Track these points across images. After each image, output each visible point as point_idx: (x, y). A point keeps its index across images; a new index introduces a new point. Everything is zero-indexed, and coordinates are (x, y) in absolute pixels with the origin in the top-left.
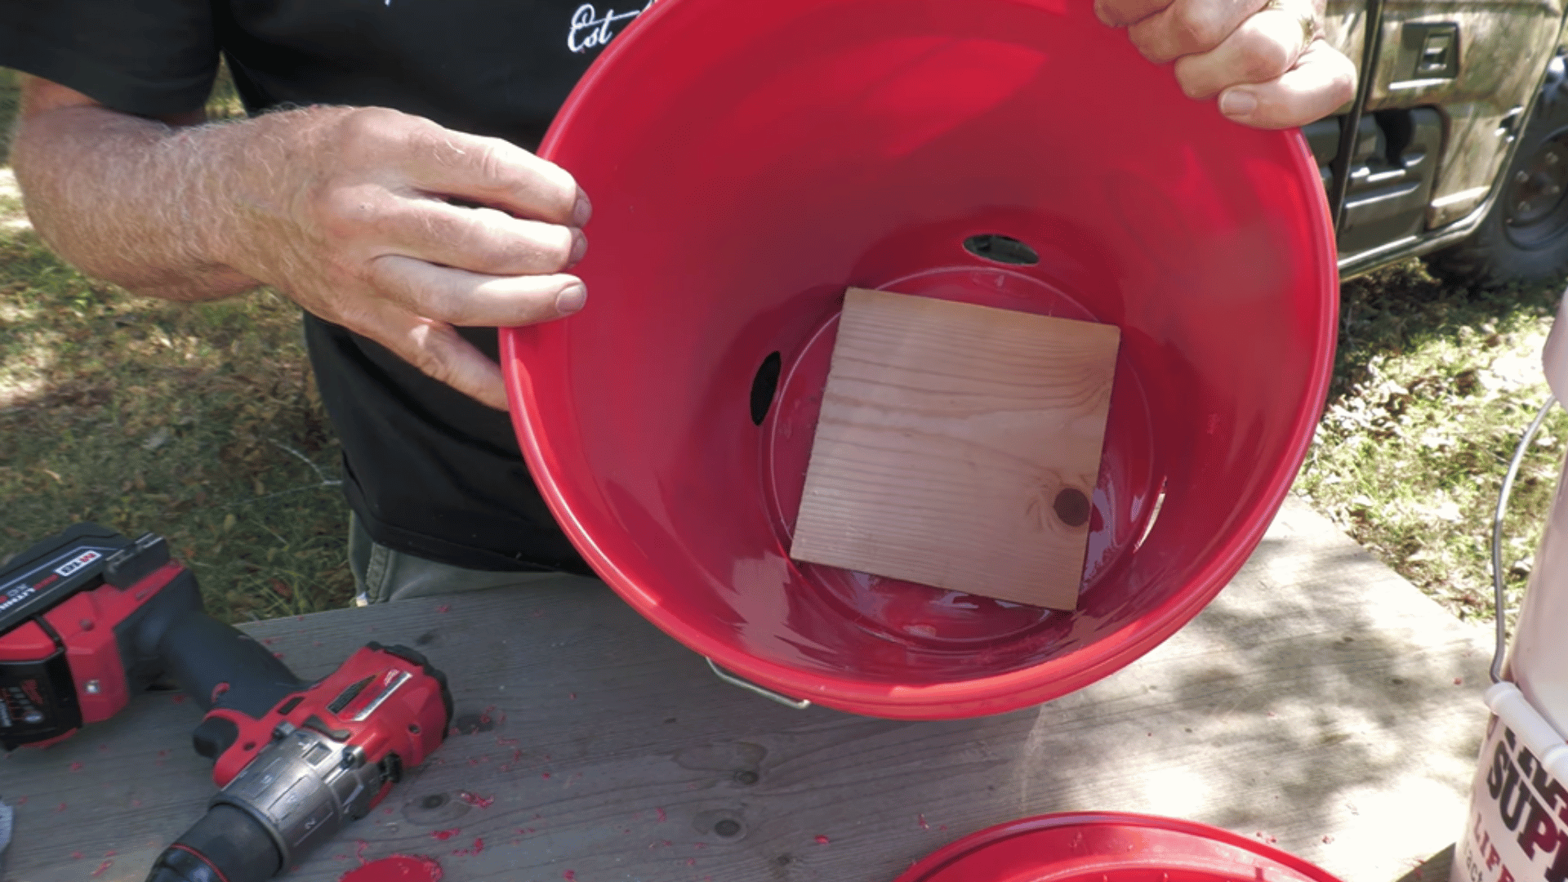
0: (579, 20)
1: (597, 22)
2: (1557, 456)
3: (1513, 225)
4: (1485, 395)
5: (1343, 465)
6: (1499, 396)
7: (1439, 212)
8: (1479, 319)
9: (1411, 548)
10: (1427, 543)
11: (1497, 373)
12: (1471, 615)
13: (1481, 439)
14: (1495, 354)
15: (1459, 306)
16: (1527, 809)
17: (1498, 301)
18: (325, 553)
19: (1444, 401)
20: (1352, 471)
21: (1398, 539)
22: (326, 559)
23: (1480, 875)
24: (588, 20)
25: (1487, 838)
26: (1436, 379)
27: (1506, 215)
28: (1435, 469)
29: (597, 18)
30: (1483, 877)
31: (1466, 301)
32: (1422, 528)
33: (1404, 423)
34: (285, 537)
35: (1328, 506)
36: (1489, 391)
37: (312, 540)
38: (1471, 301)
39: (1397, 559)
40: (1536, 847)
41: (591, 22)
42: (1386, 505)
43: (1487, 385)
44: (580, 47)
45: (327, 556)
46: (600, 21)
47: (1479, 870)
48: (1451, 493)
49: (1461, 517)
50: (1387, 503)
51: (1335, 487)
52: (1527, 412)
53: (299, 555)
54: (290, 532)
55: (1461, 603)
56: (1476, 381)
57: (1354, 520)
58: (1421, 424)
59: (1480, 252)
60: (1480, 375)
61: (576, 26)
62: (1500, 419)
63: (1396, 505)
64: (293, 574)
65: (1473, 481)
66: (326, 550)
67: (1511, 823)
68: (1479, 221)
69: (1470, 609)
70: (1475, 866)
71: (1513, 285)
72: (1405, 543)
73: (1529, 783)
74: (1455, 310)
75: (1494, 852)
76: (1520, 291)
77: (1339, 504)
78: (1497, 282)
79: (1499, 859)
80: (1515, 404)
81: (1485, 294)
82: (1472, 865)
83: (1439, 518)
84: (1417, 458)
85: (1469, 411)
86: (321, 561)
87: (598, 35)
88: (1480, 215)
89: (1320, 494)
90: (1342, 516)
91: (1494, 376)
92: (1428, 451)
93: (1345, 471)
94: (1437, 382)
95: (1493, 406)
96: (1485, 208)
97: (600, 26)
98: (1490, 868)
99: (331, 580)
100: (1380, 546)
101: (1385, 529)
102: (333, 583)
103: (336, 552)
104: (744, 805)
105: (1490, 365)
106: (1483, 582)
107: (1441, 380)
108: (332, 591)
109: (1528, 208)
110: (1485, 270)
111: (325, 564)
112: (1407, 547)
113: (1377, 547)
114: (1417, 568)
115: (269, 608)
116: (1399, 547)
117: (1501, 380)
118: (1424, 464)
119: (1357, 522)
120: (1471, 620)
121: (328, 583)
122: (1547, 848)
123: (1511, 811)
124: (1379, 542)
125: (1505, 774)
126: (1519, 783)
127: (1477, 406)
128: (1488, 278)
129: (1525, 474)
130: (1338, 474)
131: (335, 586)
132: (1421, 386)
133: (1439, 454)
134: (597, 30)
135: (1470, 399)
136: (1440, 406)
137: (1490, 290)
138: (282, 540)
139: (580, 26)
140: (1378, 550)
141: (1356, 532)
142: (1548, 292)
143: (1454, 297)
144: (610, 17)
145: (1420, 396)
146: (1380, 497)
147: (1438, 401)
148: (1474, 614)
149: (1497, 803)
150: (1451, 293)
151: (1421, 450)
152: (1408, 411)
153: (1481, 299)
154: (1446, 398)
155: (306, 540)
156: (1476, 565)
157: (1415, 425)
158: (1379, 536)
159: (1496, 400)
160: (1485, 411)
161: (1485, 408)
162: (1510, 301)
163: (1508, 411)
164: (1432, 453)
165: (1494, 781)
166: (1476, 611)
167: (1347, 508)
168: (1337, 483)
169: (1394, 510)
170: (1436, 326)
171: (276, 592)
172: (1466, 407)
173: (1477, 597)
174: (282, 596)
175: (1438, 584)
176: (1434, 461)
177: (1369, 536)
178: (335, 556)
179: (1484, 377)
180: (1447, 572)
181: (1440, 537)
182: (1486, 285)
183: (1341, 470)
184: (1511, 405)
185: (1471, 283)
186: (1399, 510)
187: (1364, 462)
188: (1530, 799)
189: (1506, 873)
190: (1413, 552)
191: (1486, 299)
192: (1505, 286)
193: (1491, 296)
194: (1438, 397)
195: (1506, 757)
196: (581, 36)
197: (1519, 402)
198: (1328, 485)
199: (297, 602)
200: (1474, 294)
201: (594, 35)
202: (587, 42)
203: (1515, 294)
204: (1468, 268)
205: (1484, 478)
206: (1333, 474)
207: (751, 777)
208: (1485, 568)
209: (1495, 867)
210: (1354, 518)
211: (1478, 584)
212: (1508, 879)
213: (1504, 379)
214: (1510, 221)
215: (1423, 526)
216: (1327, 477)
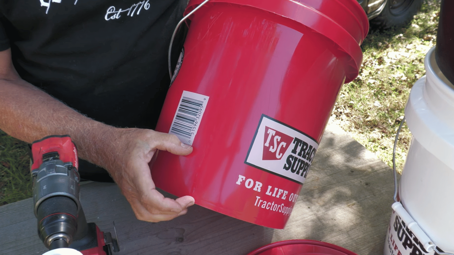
0: (110, 11)
1: (116, 12)
2: (407, 83)
3: (392, 8)
4: (386, 65)
5: (345, 91)
6: (390, 64)
7: (370, 8)
8: (383, 40)
9: (367, 116)
10: (371, 114)
11: (389, 57)
12: (384, 136)
13: (385, 79)
14: (388, 51)
15: (377, 35)
16: (404, 236)
17: (388, 33)
18: (19, 150)
19: (374, 67)
20: (348, 93)
21: (363, 114)
22: (20, 153)
23: (393, 251)
24: (112, 11)
25: (394, 242)
26: (371, 60)
27: (390, 5)
28: (372, 90)
29: (116, 11)
30: (393, 252)
31: (379, 34)
32: (369, 110)
33: (362, 75)
34: (4, 146)
35: (341, 105)
36: (387, 63)
37: (14, 146)
38: (380, 34)
39: (363, 120)
40: (407, 246)
41: (114, 12)
42: (358, 103)
43: (386, 61)
44: (109, 19)
45: (20, 152)
46: (117, 12)
47: (392, 250)
48: (377, 97)
49: (380, 105)
50: (359, 102)
51: (343, 98)
52: (398, 69)
53: (10, 152)
54: (6, 144)
55: (382, 133)
56: (383, 60)
57: (349, 109)
58: (368, 76)
59: (382, 18)
60: (384, 58)
61: (108, 13)
62: (391, 72)
63: (362, 103)
64: (10, 159)
65: (384, 93)
66: (20, 149)
67: (401, 239)
68: (382, 9)
69: (384, 134)
70: (391, 248)
71: (393, 28)
72: (365, 115)
73: (405, 229)
74: (376, 37)
75: (396, 246)
76: (395, 29)
77: (345, 104)
78: (388, 27)
79: (397, 248)
80: (395, 67)
81: (384, 31)
82: (390, 248)
83: (374, 105)
84: (367, 87)
85: (382, 70)
86: (18, 154)
87: (116, 16)
88: (382, 8)
89: (339, 101)
90: (346, 107)
91: (388, 58)
92: (370, 84)
93: (346, 93)
94: (372, 61)
95: (388, 68)
96: (384, 5)
97: (117, 13)
98: (395, 250)
99: (23, 160)
100: (358, 116)
101: (359, 111)
102: (24, 161)
103: (23, 150)
104: (180, 249)
105: (387, 54)
106: (388, 125)
107: (373, 61)
108: (24, 164)
109: (396, 3)
110: (384, 23)
111: (20, 154)
112: (365, 116)
113: (357, 117)
114: (369, 123)
115: (2, 172)
116: (363, 116)
117: (390, 59)
118: (369, 89)
119: (350, 109)
120: (385, 138)
121: (22, 161)
122: (410, 247)
123: (400, 236)
124: (357, 115)
125: (398, 225)
126: (402, 229)
127: (383, 68)
128: (385, 26)
129: (399, 90)
130: (344, 94)
131: (25, 162)
132: (367, 63)
133: (373, 85)
134: (115, 14)
135: (382, 66)
136: (373, 69)
137: (386, 30)
138: (3, 147)
139: (110, 13)
140: (357, 118)
141: (350, 113)
142: (403, 29)
143: (376, 33)
144: (120, 11)
145: (367, 66)
146: (357, 100)
147: (372, 67)
148: (386, 136)
149: (396, 233)
150: (374, 31)
151: (368, 84)
152: (363, 72)
153: (384, 33)
154: (374, 66)
155: (12, 146)
156: (386, 120)
157: (366, 76)
158: (357, 113)
159: (389, 66)
160: (386, 70)
161: (386, 69)
162: (392, 33)
163: (393, 69)
164: (371, 84)
165: (395, 226)
166: (386, 135)
167: (347, 105)
168: (344, 97)
169: (361, 104)
170: (371, 43)
171: (4, 166)
172: (381, 69)
173: (386, 130)
174: (6, 167)
175: (375, 127)
176: (372, 87)
177: (354, 113)
178: (23, 151)
179: (385, 59)
180: (377, 123)
181: (375, 112)
182: (384, 28)
183: (345, 93)
184: (394, 68)
185: (380, 27)
186: (363, 104)
187: (351, 89)
188: (405, 233)
189: (399, 252)
190: (367, 118)
191: (385, 32)
192: (390, 28)
193: (386, 32)
194: (372, 66)
195: (399, 221)
196: (109, 16)
197: (396, 66)
198: (341, 98)
199: (12, 168)
200: (381, 31)
201: (114, 16)
202: (112, 18)
203: (393, 30)
204: (379, 23)
205: (387, 92)
206: (343, 94)
207: (181, 240)
208: (388, 121)
209: (396, 250)
210: (349, 108)
211: (386, 126)
212: (400, 254)
213: (391, 59)
214: (391, 7)
215: (370, 108)
216: (341, 95)
